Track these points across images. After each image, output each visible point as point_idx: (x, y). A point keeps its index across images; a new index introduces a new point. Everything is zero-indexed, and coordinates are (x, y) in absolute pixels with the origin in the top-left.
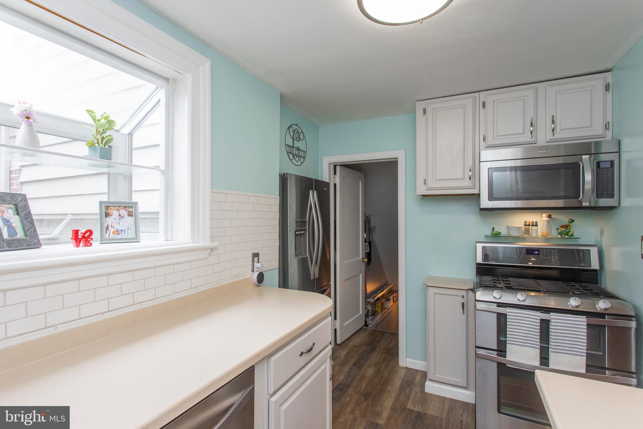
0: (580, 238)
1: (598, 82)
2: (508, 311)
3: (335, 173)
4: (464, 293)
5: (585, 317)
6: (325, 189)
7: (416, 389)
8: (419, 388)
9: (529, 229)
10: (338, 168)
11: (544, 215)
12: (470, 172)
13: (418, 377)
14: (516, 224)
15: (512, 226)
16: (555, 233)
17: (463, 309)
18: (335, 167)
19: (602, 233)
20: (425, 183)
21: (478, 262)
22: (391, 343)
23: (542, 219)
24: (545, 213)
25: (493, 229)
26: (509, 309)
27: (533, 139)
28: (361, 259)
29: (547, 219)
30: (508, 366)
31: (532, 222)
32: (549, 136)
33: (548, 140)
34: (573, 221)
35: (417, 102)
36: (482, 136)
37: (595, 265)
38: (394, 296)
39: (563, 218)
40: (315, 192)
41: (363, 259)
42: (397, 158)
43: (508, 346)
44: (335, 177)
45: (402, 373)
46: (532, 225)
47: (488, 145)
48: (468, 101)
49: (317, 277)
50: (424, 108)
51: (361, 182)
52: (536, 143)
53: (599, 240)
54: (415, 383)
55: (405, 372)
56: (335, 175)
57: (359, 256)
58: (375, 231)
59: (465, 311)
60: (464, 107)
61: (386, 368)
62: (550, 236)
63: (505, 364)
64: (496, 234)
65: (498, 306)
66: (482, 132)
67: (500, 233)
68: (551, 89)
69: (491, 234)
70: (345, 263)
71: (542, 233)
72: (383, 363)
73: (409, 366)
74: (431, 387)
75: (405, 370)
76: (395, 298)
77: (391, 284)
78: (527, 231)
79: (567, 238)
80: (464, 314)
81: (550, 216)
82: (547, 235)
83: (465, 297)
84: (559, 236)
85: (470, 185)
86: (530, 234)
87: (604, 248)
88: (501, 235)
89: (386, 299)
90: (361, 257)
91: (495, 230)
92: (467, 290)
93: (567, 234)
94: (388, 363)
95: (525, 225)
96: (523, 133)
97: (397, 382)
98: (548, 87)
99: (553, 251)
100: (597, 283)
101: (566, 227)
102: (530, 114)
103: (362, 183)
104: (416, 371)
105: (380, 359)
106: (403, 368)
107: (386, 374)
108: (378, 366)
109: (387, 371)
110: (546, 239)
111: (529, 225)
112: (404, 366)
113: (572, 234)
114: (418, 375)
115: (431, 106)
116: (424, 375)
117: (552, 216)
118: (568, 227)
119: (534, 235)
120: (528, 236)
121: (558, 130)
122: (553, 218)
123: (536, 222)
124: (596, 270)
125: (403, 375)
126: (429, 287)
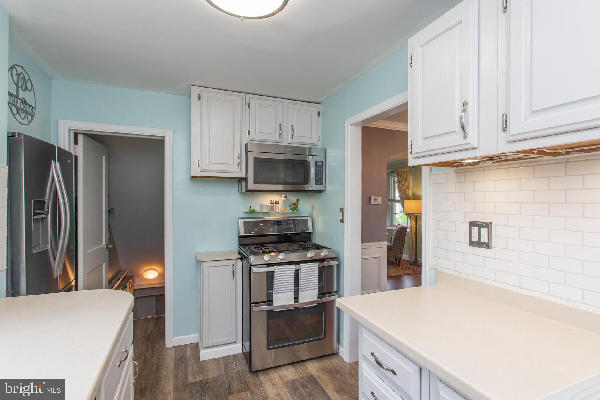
0: (302, 212)
1: (315, 108)
2: (275, 268)
3: (76, 143)
4: (234, 262)
5: (317, 263)
6: (69, 161)
7: (191, 362)
8: (193, 360)
9: (273, 206)
10: (80, 138)
11: (283, 196)
12: (239, 159)
13: (189, 351)
14: (266, 203)
15: (263, 204)
16: (288, 210)
17: (234, 276)
18: (76, 135)
19: (313, 207)
20: (199, 165)
21: (240, 235)
22: (148, 329)
23: (281, 199)
24: (283, 194)
25: (250, 206)
26: (275, 267)
27: (280, 140)
28: (105, 245)
29: (285, 199)
30: (275, 310)
31: (276, 201)
32: (290, 140)
33: (289, 142)
34: (299, 200)
35: (191, 86)
36: (247, 131)
37: (310, 230)
38: (130, 282)
39: (293, 198)
40: (58, 164)
41: (107, 245)
42: (164, 137)
43: (274, 295)
44: (76, 147)
45: (171, 354)
46: (276, 204)
47: (252, 139)
48: (237, 98)
49: (62, 274)
50: (199, 94)
51: (104, 157)
52: (282, 143)
53: (311, 212)
54: (188, 357)
55: (174, 351)
56: (75, 146)
57: (101, 242)
58: (114, 213)
59: (235, 277)
60: (234, 103)
61: (153, 355)
62: (286, 211)
63: (273, 310)
64: (253, 211)
65: (268, 267)
66: (247, 128)
67: (255, 210)
68: (292, 106)
69: (250, 211)
70: (89, 251)
71: (281, 209)
72: (147, 351)
73: (176, 345)
74: (205, 355)
75: (173, 349)
76: (130, 284)
77: (126, 270)
78: (272, 208)
79: (296, 212)
80: (233, 280)
81: (286, 197)
82: (284, 210)
83: (234, 265)
84: (291, 211)
85: (238, 170)
86: (275, 210)
87: (314, 218)
88: (256, 212)
89: (122, 287)
90: (104, 243)
91: (252, 208)
92: (236, 259)
93: (296, 209)
94: (153, 350)
95: (271, 204)
96: (275, 134)
97: (170, 364)
98: (289, 104)
99: (289, 222)
100: (311, 241)
101: (294, 204)
102: (279, 122)
103: (106, 158)
104: (184, 346)
105: (142, 349)
106: (171, 348)
107: (155, 361)
108: (143, 357)
109: (155, 358)
110: (283, 213)
111: (274, 204)
112: (172, 346)
113: (298, 210)
114: (187, 349)
115: (206, 94)
116: (196, 347)
117: (287, 197)
118: (296, 204)
119: (277, 211)
120: (273, 211)
121: (295, 136)
122: (288, 198)
123: (278, 201)
124: (310, 233)
125: (173, 355)
126: (203, 262)
